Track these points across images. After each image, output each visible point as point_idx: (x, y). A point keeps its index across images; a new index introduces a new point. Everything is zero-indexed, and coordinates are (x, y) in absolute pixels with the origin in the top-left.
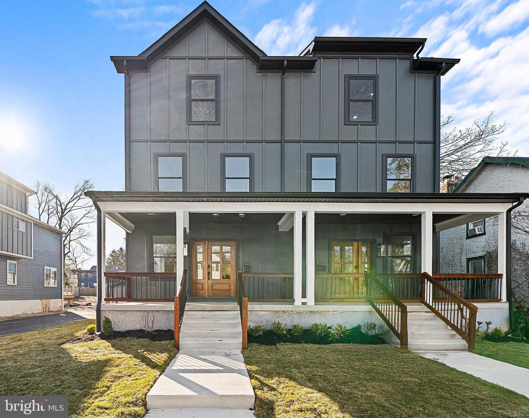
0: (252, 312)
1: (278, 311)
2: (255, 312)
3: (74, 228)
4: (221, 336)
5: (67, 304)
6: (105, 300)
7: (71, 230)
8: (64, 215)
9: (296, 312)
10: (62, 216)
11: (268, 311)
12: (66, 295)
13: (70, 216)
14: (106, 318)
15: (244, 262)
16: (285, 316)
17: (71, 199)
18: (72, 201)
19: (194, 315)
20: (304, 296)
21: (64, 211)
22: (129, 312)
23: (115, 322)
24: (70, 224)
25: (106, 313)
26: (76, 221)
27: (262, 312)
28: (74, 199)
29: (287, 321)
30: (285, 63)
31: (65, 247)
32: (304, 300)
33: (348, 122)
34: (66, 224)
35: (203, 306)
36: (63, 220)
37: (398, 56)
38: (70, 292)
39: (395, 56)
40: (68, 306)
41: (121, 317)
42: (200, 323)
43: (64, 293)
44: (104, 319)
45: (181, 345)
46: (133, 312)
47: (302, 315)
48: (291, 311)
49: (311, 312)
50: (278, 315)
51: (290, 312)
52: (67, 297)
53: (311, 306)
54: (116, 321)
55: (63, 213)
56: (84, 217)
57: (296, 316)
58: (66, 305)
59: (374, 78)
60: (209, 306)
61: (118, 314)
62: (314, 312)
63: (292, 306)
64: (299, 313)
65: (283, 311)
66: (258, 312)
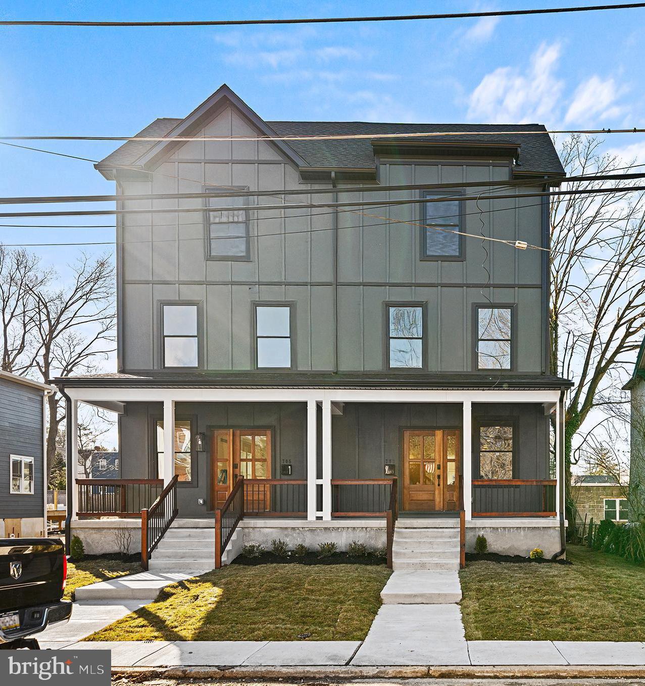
1: (286, 528)
2: (258, 529)
3: (76, 363)
4: (199, 556)
5: (57, 529)
6: (77, 514)
7: (69, 367)
8: (54, 336)
9: (307, 529)
10: (51, 339)
11: (274, 528)
12: (54, 509)
13: (68, 338)
14: (75, 537)
15: (284, 460)
16: (295, 535)
17: (70, 300)
18: (73, 303)
19: (179, 532)
20: (320, 508)
21: (55, 328)
22: (105, 531)
23: (88, 544)
24: (67, 356)
25: (78, 531)
26: (78, 350)
27: (267, 529)
28: (77, 300)
29: (297, 540)
30: (333, 175)
31: (58, 406)
32: (319, 514)
34: (58, 356)
35: (195, 522)
36: (52, 347)
37: (492, 161)
38: (63, 505)
39: (489, 162)
40: (59, 533)
41: (96, 536)
42: (182, 542)
43: (49, 507)
44: (73, 538)
45: (150, 565)
46: (110, 530)
47: (316, 533)
48: (303, 528)
49: (326, 529)
50: (286, 533)
51: (301, 529)
52: (57, 514)
53: (327, 522)
54: (89, 541)
55: (51, 331)
56: (96, 338)
58: (55, 532)
60: (202, 522)
61: (92, 533)
62: (329, 529)
63: (305, 521)
64: (312, 530)
65: (292, 528)
66: (261, 530)
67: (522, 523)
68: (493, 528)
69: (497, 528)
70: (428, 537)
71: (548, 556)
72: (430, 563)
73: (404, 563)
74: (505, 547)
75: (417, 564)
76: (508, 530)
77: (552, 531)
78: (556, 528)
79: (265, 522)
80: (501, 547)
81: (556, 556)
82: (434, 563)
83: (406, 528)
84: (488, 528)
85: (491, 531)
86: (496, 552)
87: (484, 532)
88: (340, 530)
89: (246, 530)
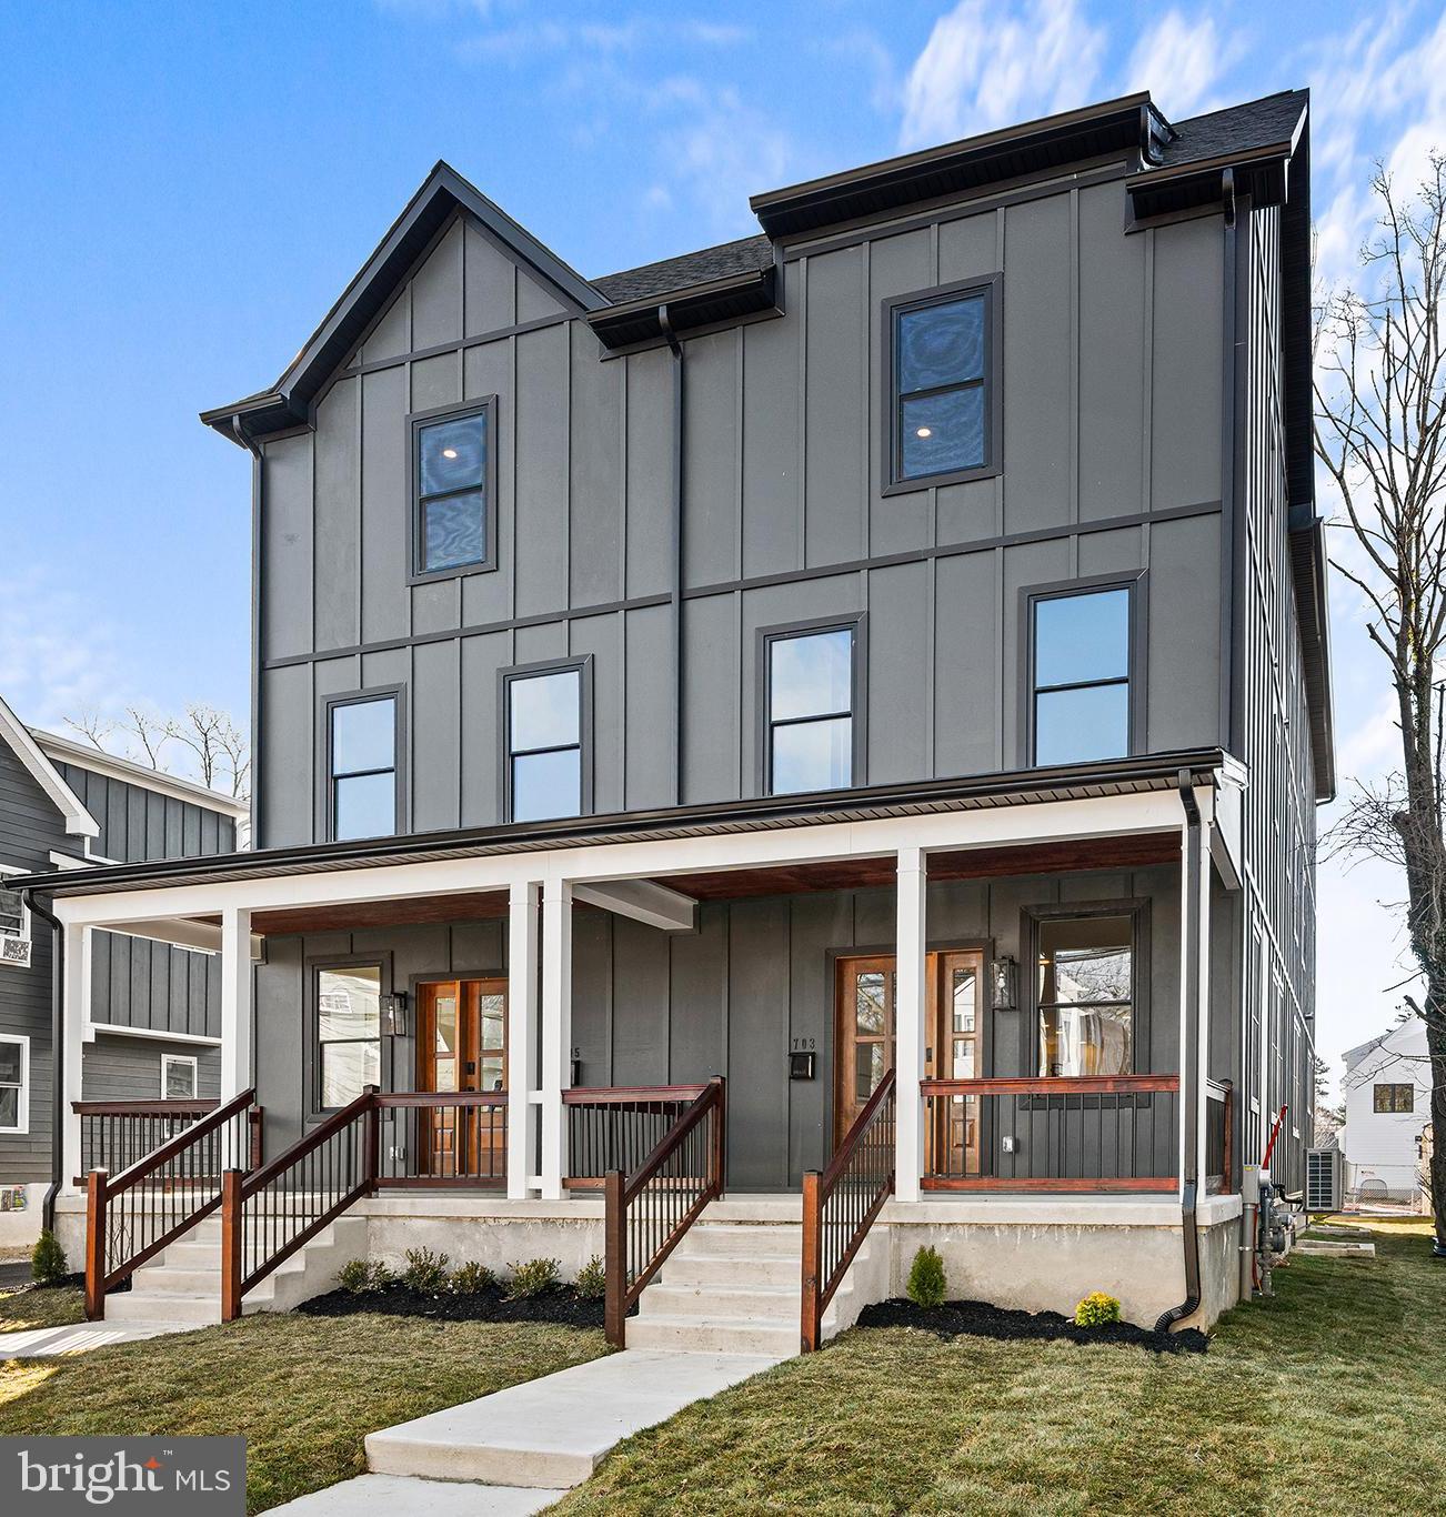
0: (395, 1220)
1: (459, 1219)
2: (400, 1221)
9: (506, 1221)
27: (418, 1221)
29: (483, 1250)
32: (536, 1182)
33: (898, 483)
37: (1081, 175)
39: (1068, 178)
47: (525, 1233)
48: (495, 1219)
49: (546, 1221)
50: (455, 1231)
51: (491, 1222)
57: (507, 1236)
59: (984, 291)
62: (554, 1222)
63: (498, 1201)
64: (516, 1225)
65: (472, 1218)
66: (407, 1222)
67: (1063, 1211)
68: (980, 1226)
69: (991, 1228)
70: (774, 1249)
71: (1148, 1321)
72: (723, 1331)
73: (656, 1328)
74: (1014, 1285)
75: (688, 1331)
76: (1023, 1231)
77: (1160, 1237)
78: (1173, 1230)
79: (412, 1204)
80: (1003, 1286)
81: (1168, 1320)
82: (736, 1332)
83: (740, 1223)
84: (963, 1224)
85: (971, 1235)
86: (986, 1298)
87: (952, 1237)
88: (578, 1226)
89: (376, 1223)
